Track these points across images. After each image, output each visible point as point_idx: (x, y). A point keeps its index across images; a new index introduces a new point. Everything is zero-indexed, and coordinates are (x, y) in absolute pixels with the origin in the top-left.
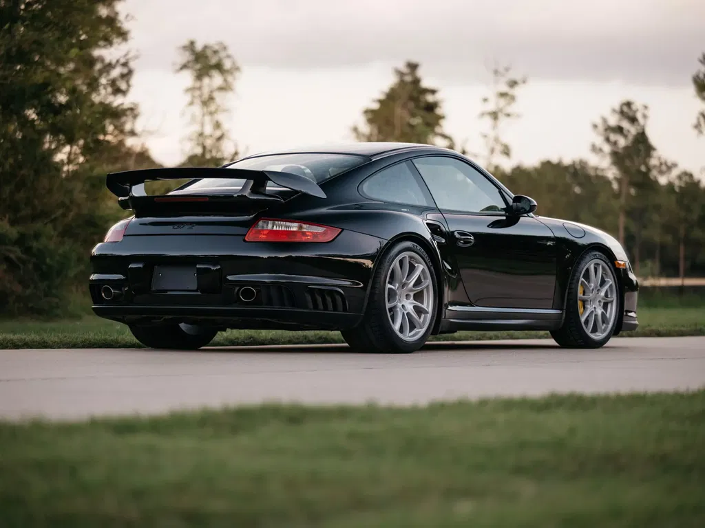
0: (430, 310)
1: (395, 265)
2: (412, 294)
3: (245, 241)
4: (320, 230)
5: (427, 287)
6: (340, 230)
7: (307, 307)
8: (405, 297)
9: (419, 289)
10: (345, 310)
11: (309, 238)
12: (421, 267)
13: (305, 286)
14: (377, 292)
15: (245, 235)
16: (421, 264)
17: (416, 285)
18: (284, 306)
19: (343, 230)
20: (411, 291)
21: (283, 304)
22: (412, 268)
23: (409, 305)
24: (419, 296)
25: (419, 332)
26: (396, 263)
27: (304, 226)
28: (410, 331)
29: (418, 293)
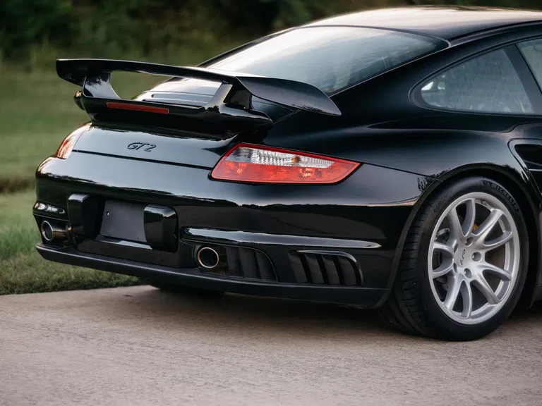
0: (513, 275)
1: (450, 212)
2: (483, 253)
3: (210, 178)
4: (323, 164)
5: (511, 241)
6: (359, 164)
7: (294, 281)
8: (471, 257)
9: (494, 245)
10: (359, 283)
11: (308, 178)
12: (498, 213)
13: (294, 250)
14: (413, 256)
15: (212, 169)
16: (499, 208)
17: (489, 238)
18: (260, 278)
19: (362, 164)
20: (483, 248)
21: (258, 276)
22: (483, 215)
23: (477, 269)
24: (494, 256)
25: (492, 308)
26: (452, 209)
27: (303, 158)
28: (475, 308)
29: (491, 251)
